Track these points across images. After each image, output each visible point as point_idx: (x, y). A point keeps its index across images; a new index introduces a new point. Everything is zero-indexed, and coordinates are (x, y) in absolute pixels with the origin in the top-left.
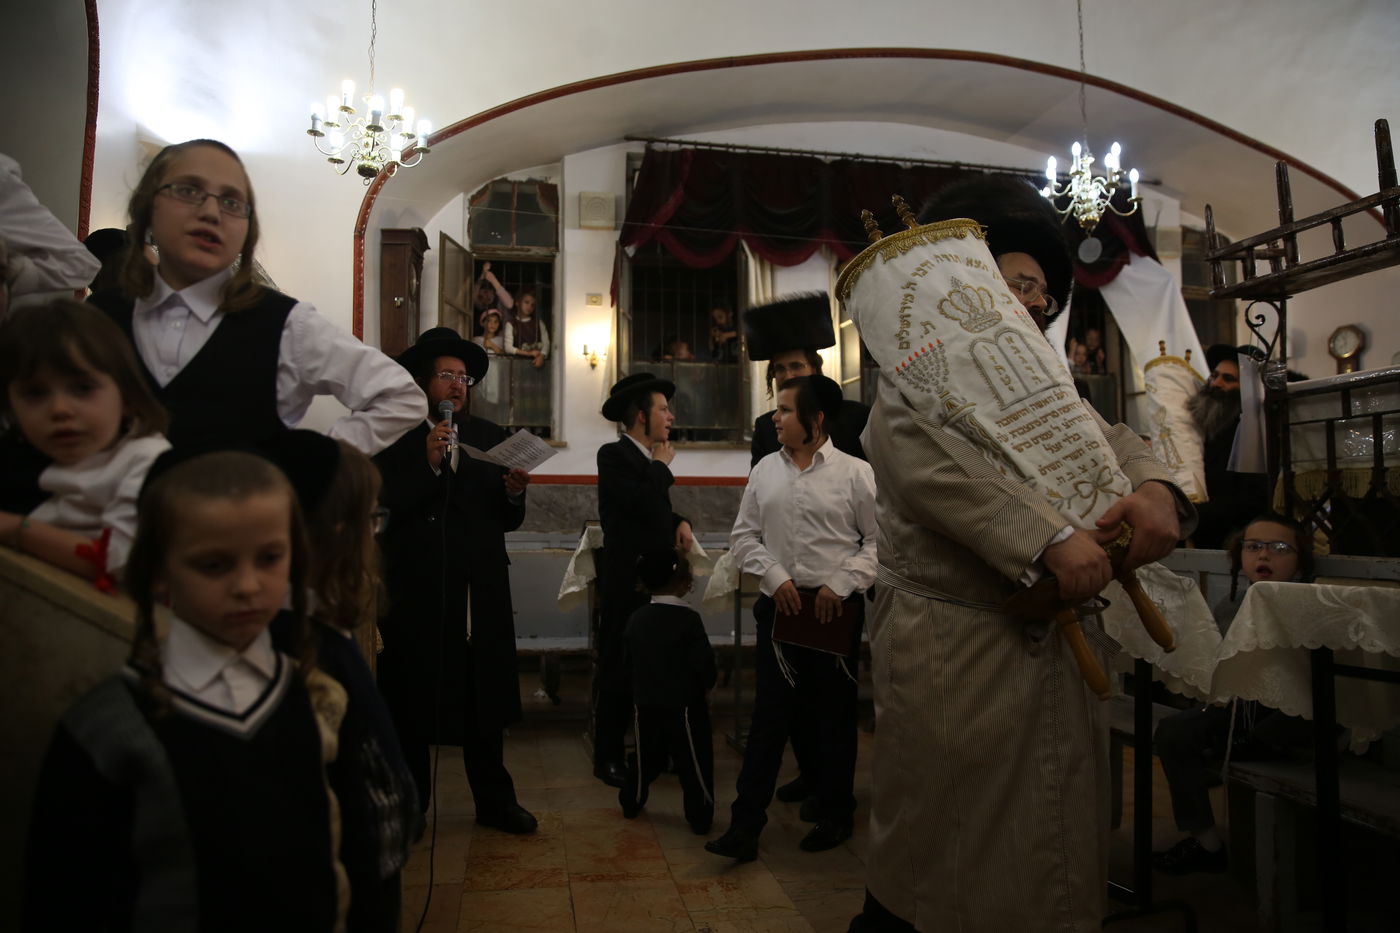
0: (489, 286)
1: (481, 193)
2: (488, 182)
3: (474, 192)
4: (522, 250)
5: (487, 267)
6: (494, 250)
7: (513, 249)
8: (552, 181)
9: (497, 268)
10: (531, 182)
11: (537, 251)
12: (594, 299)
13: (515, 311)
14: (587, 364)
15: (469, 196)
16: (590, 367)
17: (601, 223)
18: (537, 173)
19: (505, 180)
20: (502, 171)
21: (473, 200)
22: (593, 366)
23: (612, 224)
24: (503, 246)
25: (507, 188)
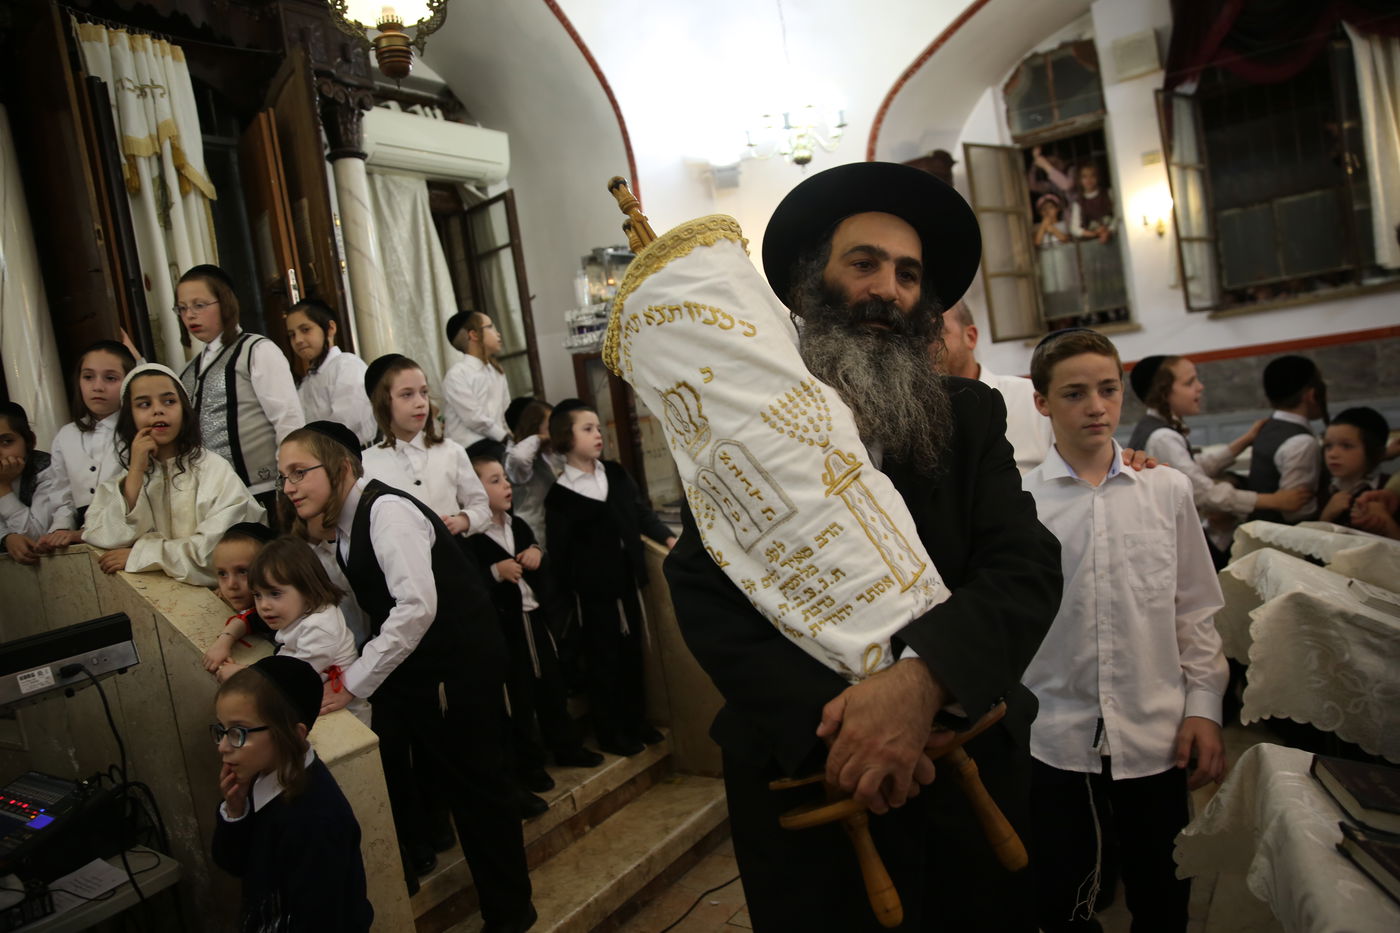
0: (1042, 175)
1: (1013, 78)
2: (1018, 63)
3: (1006, 79)
4: (1066, 125)
5: (1036, 152)
6: (1037, 133)
7: (1056, 127)
8: (1086, 36)
9: (1047, 151)
10: (1064, 46)
11: (1083, 121)
12: (1148, 158)
13: (1078, 188)
14: (1152, 234)
15: (1001, 85)
16: (1157, 236)
17: (1143, 69)
18: (1067, 34)
19: (1035, 56)
20: (1031, 46)
21: (1007, 89)
22: (1161, 234)
23: (1156, 65)
24: (1046, 126)
25: (1039, 61)
